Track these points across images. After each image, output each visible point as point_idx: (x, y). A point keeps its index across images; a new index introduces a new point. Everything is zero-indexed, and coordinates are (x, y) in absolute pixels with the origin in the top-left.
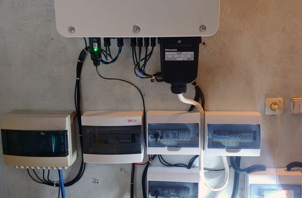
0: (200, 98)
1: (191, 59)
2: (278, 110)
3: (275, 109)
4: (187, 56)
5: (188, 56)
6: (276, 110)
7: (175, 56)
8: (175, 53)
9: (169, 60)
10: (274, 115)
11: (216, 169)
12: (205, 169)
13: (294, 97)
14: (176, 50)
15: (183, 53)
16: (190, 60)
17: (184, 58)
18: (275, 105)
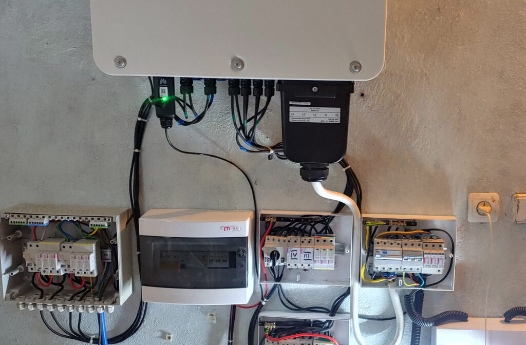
0: (354, 191)
1: (335, 120)
2: (489, 215)
3: (485, 213)
4: (329, 115)
6: (486, 215)
7: (307, 115)
8: (308, 109)
9: (297, 120)
10: (482, 223)
11: (380, 318)
12: (361, 316)
13: (518, 192)
14: (310, 104)
15: (322, 109)
16: (334, 122)
17: (323, 119)
18: (484, 205)
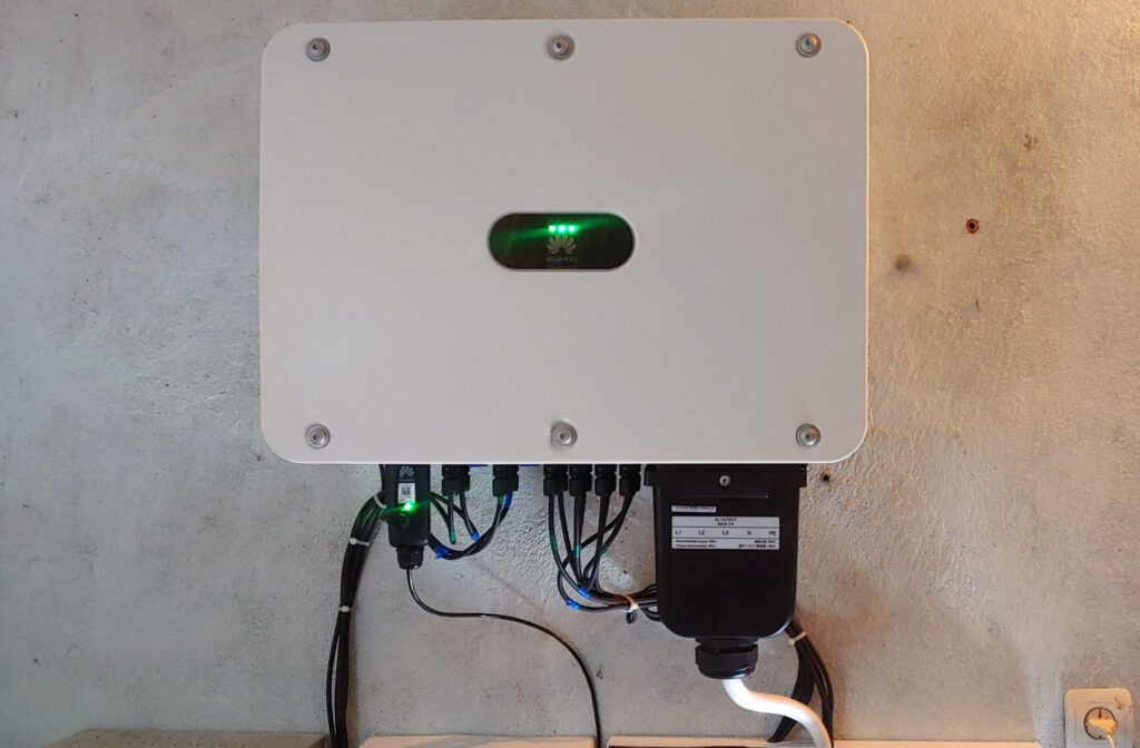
0: (816, 688)
1: (768, 544)
2: (1111, 740)
3: (1102, 734)
4: (754, 532)
5: (757, 534)
6: (1105, 739)
7: (710, 533)
8: (711, 521)
9: (687, 546)
14: (714, 510)
15: (740, 521)
16: (768, 548)
17: (742, 542)
18: (1100, 716)
